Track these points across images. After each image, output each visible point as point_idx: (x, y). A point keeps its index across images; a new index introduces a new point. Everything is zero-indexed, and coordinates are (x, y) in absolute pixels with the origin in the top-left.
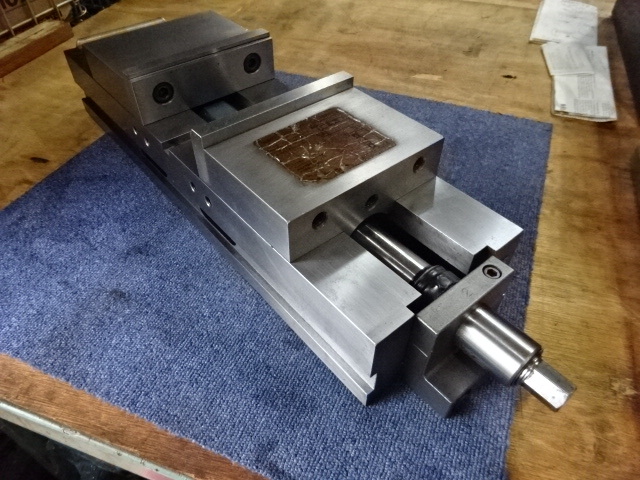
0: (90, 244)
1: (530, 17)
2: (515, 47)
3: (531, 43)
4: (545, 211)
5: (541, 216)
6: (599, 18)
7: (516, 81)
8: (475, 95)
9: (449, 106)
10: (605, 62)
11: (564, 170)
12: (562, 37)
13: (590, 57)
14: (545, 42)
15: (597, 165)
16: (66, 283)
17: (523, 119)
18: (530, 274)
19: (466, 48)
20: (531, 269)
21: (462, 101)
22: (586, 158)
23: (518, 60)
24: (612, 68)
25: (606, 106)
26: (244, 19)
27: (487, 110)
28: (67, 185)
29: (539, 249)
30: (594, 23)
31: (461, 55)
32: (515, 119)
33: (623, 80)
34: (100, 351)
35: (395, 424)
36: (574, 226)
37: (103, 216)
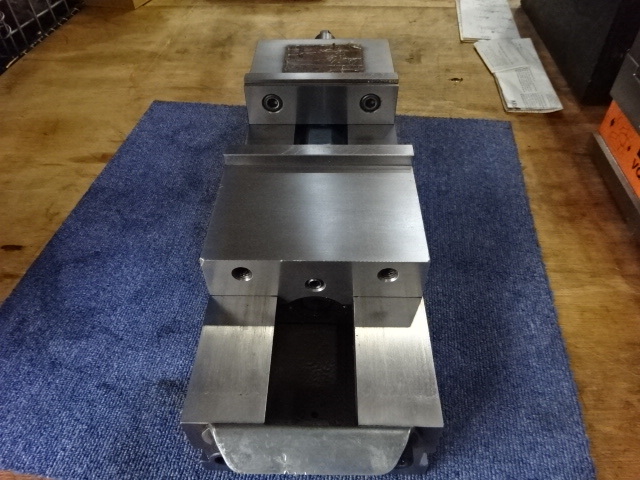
0: (111, 334)
1: (452, 15)
2: (450, 49)
3: (462, 42)
4: (534, 206)
5: (532, 213)
6: (512, 10)
7: (463, 83)
8: (433, 103)
9: (414, 119)
10: (534, 53)
11: (535, 165)
12: (488, 33)
13: (519, 49)
14: (476, 40)
15: (560, 154)
16: (105, 384)
17: (483, 120)
18: (545, 271)
19: (407, 55)
20: (544, 265)
21: (423, 111)
22: (548, 149)
23: (458, 61)
24: (542, 58)
25: (549, 96)
26: (178, 52)
27: (448, 117)
28: (58, 272)
29: (542, 245)
30: (510, 15)
31: (406, 63)
32: (476, 121)
33: (554, 69)
34: (175, 451)
35: (486, 446)
36: (562, 217)
37: (114, 298)
